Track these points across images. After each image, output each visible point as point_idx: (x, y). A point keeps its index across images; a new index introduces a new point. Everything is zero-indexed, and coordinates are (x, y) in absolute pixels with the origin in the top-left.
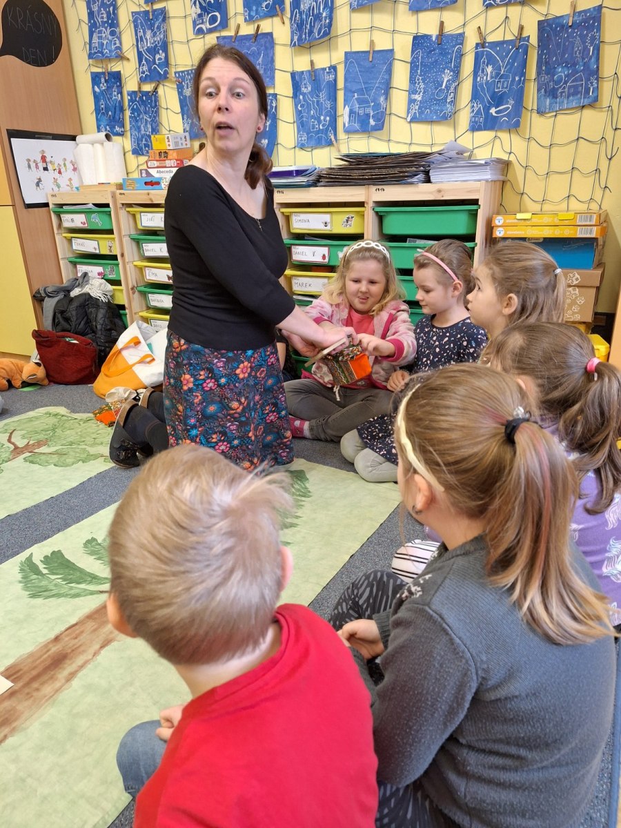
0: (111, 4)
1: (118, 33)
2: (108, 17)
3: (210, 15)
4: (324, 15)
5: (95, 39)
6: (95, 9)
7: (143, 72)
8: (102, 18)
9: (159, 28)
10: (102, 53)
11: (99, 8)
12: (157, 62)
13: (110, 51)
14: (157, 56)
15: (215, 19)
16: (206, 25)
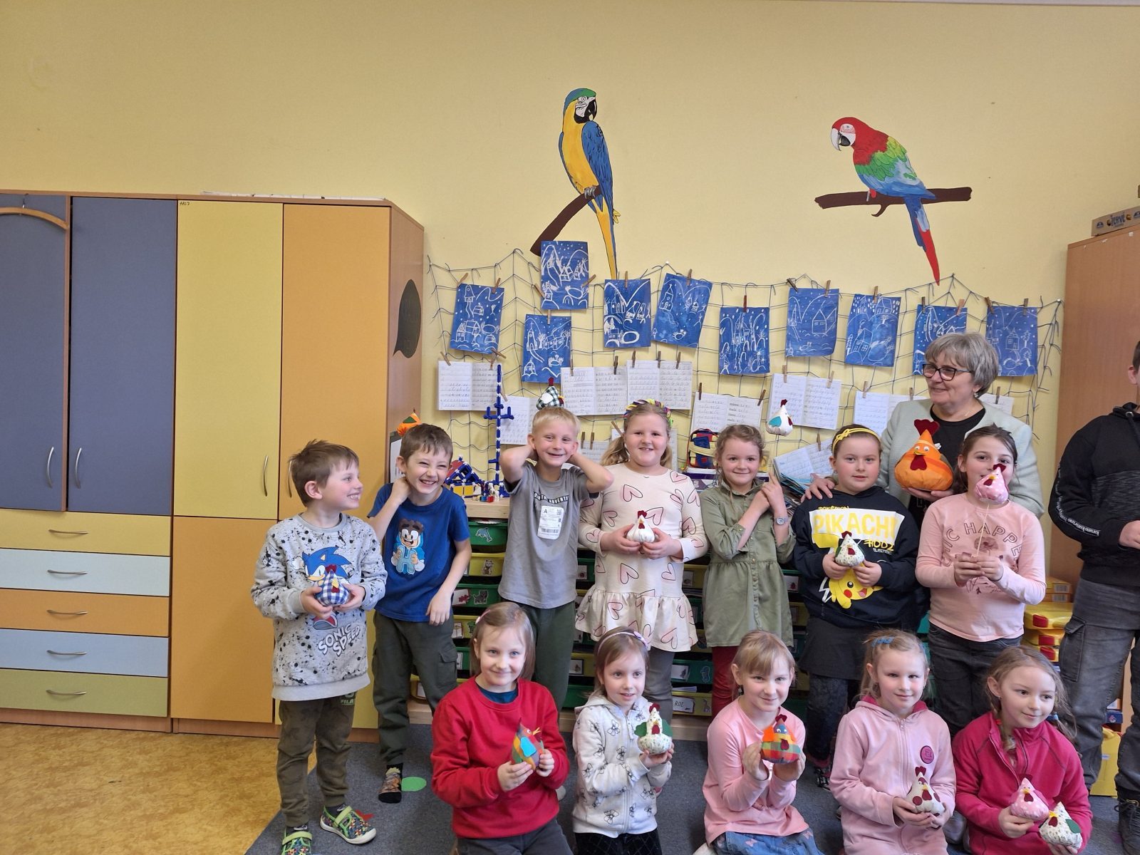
0: (495, 302)
1: (496, 330)
2: (487, 311)
3: (626, 333)
4: (759, 353)
5: (462, 329)
6: (469, 300)
7: (530, 372)
8: (478, 312)
9: (557, 334)
10: (470, 345)
11: (475, 303)
12: (550, 365)
13: (481, 346)
14: (551, 360)
15: (632, 337)
16: (621, 341)
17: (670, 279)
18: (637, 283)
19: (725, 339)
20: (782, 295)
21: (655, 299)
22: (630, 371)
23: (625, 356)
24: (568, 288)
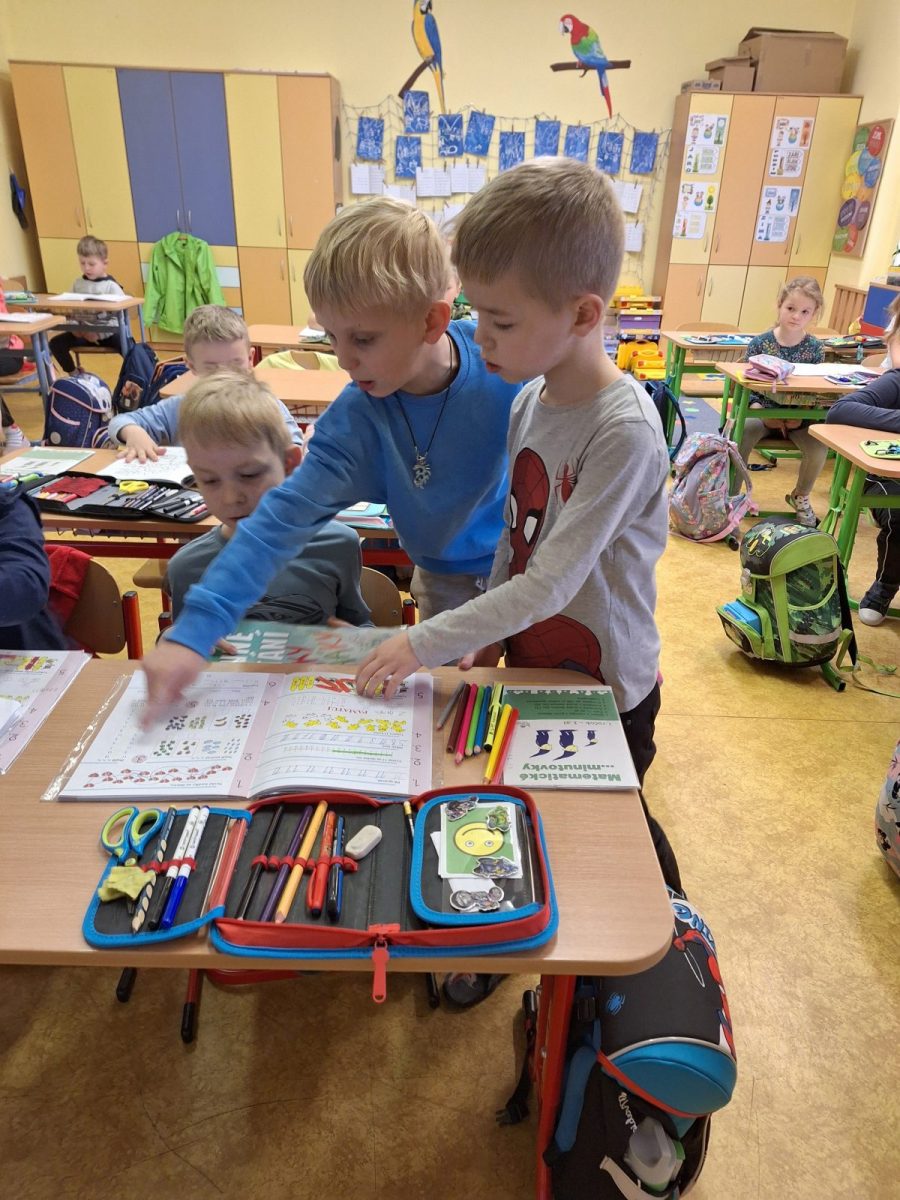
0: (380, 128)
1: (381, 145)
2: (376, 134)
3: (450, 147)
5: (362, 145)
6: (366, 127)
7: (400, 170)
8: (371, 134)
9: (413, 147)
10: (366, 154)
11: (369, 129)
12: (410, 166)
13: (373, 155)
14: (411, 163)
15: (452, 150)
16: (448, 152)
17: (474, 115)
18: (455, 117)
19: (502, 150)
20: (532, 125)
21: (465, 126)
22: (452, 170)
23: (450, 161)
24: (419, 119)
